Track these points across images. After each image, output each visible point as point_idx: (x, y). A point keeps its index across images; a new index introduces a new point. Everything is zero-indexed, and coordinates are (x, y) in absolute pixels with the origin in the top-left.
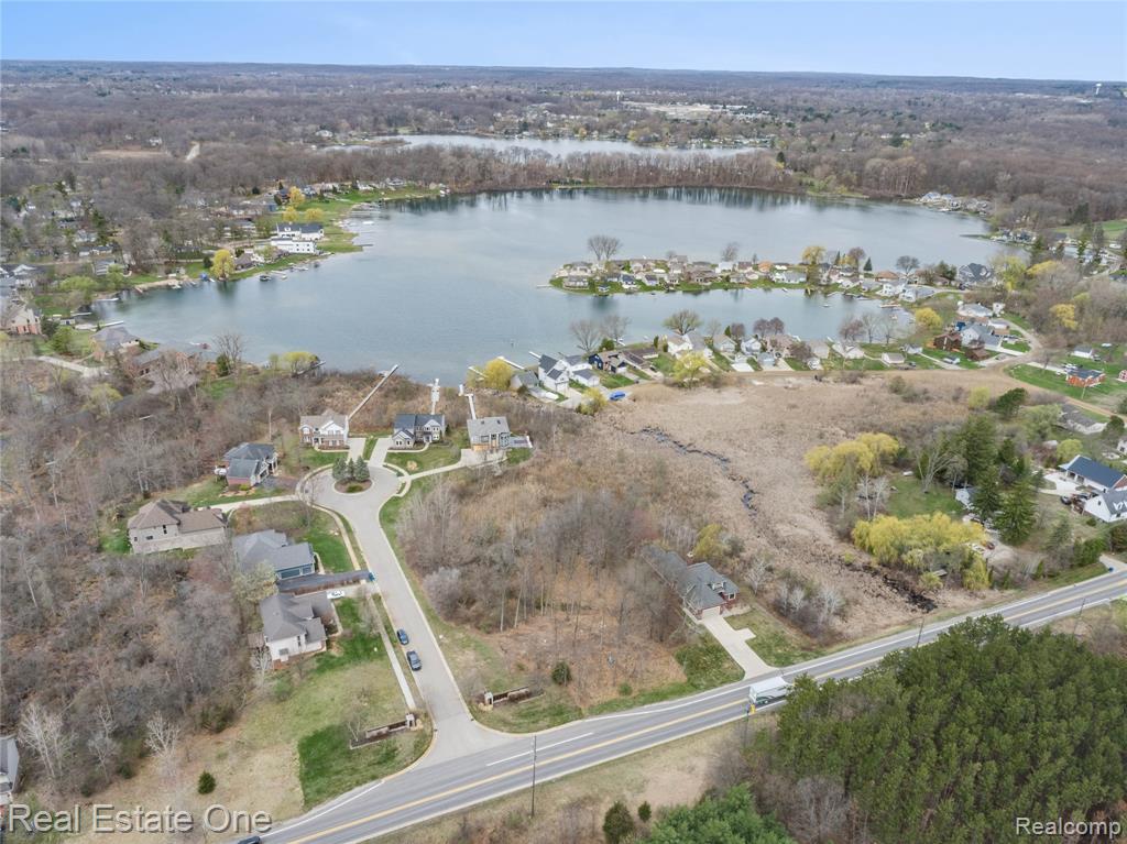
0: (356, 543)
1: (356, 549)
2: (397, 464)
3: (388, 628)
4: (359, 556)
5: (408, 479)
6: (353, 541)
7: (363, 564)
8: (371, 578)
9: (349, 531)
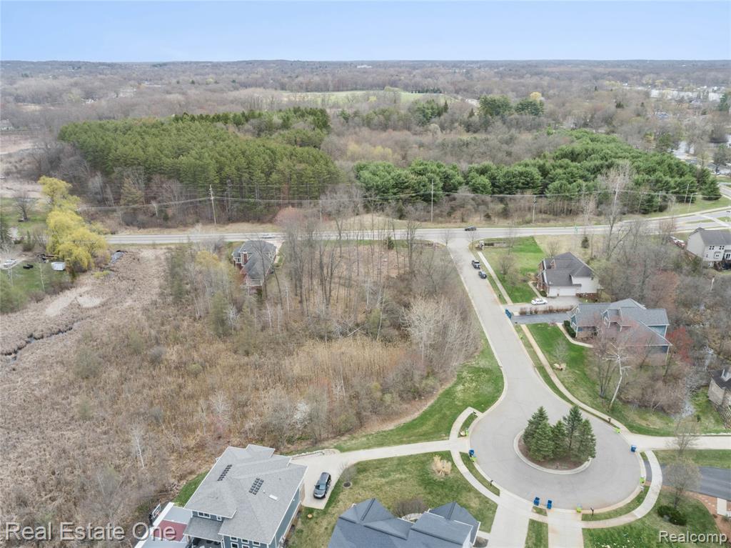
0: (529, 352)
1: (528, 345)
2: (470, 489)
3: (492, 282)
4: (524, 338)
5: (455, 444)
6: (533, 355)
7: (519, 330)
8: (509, 315)
9: (541, 369)
